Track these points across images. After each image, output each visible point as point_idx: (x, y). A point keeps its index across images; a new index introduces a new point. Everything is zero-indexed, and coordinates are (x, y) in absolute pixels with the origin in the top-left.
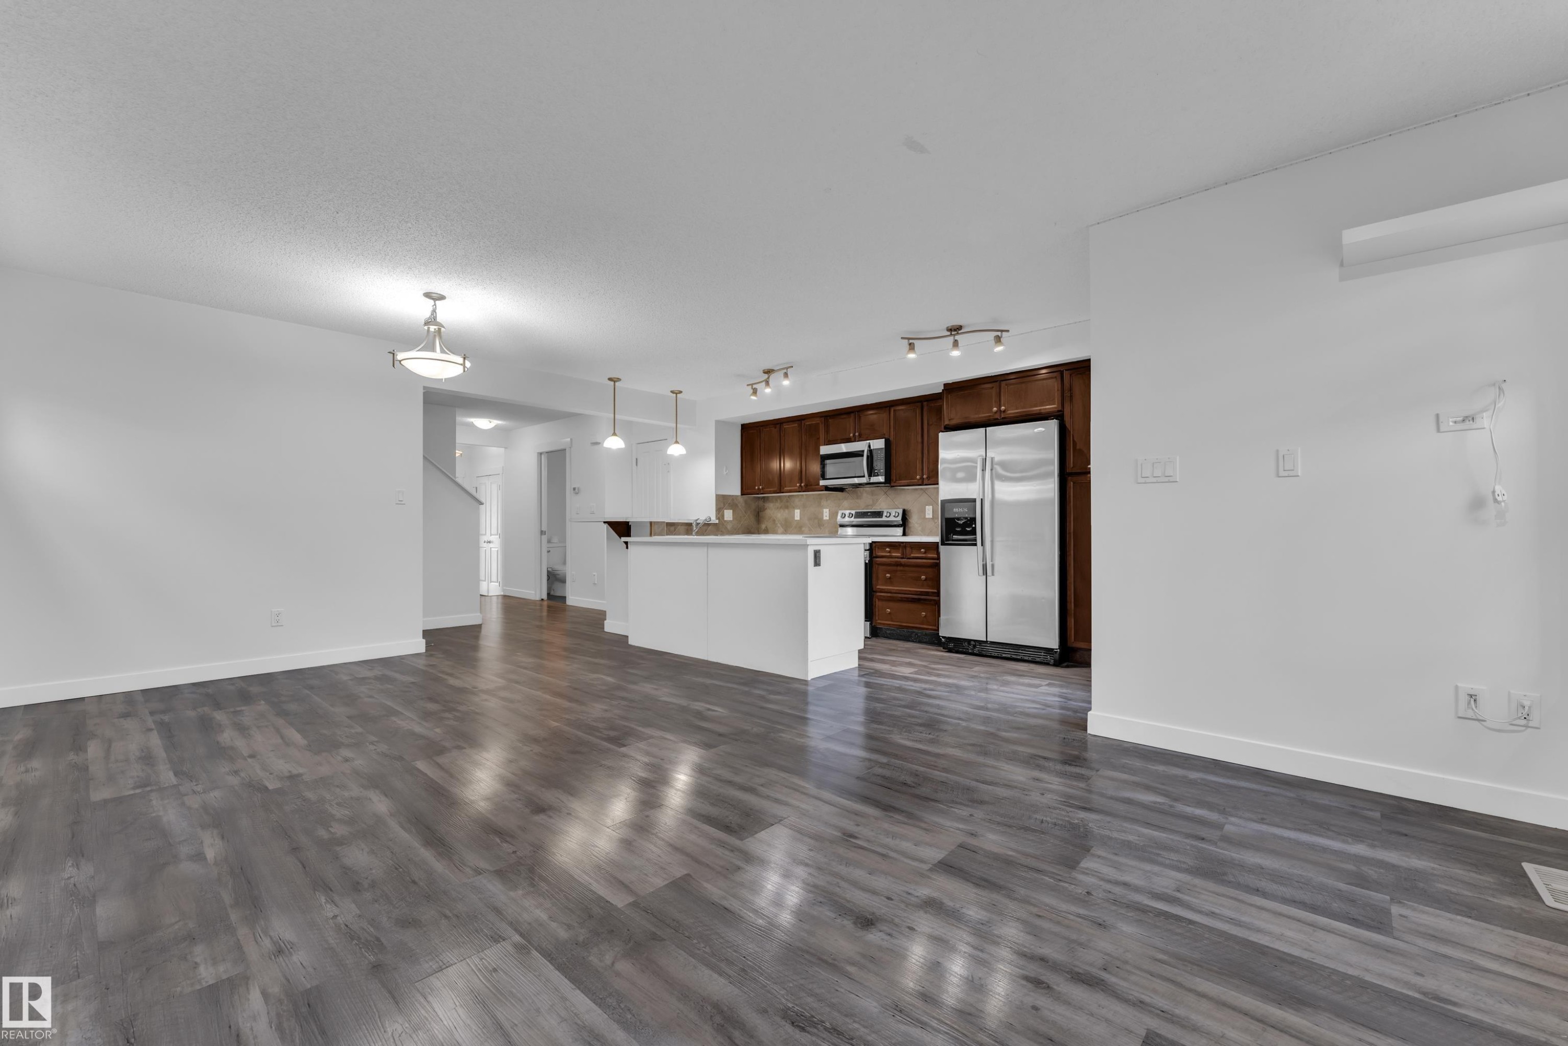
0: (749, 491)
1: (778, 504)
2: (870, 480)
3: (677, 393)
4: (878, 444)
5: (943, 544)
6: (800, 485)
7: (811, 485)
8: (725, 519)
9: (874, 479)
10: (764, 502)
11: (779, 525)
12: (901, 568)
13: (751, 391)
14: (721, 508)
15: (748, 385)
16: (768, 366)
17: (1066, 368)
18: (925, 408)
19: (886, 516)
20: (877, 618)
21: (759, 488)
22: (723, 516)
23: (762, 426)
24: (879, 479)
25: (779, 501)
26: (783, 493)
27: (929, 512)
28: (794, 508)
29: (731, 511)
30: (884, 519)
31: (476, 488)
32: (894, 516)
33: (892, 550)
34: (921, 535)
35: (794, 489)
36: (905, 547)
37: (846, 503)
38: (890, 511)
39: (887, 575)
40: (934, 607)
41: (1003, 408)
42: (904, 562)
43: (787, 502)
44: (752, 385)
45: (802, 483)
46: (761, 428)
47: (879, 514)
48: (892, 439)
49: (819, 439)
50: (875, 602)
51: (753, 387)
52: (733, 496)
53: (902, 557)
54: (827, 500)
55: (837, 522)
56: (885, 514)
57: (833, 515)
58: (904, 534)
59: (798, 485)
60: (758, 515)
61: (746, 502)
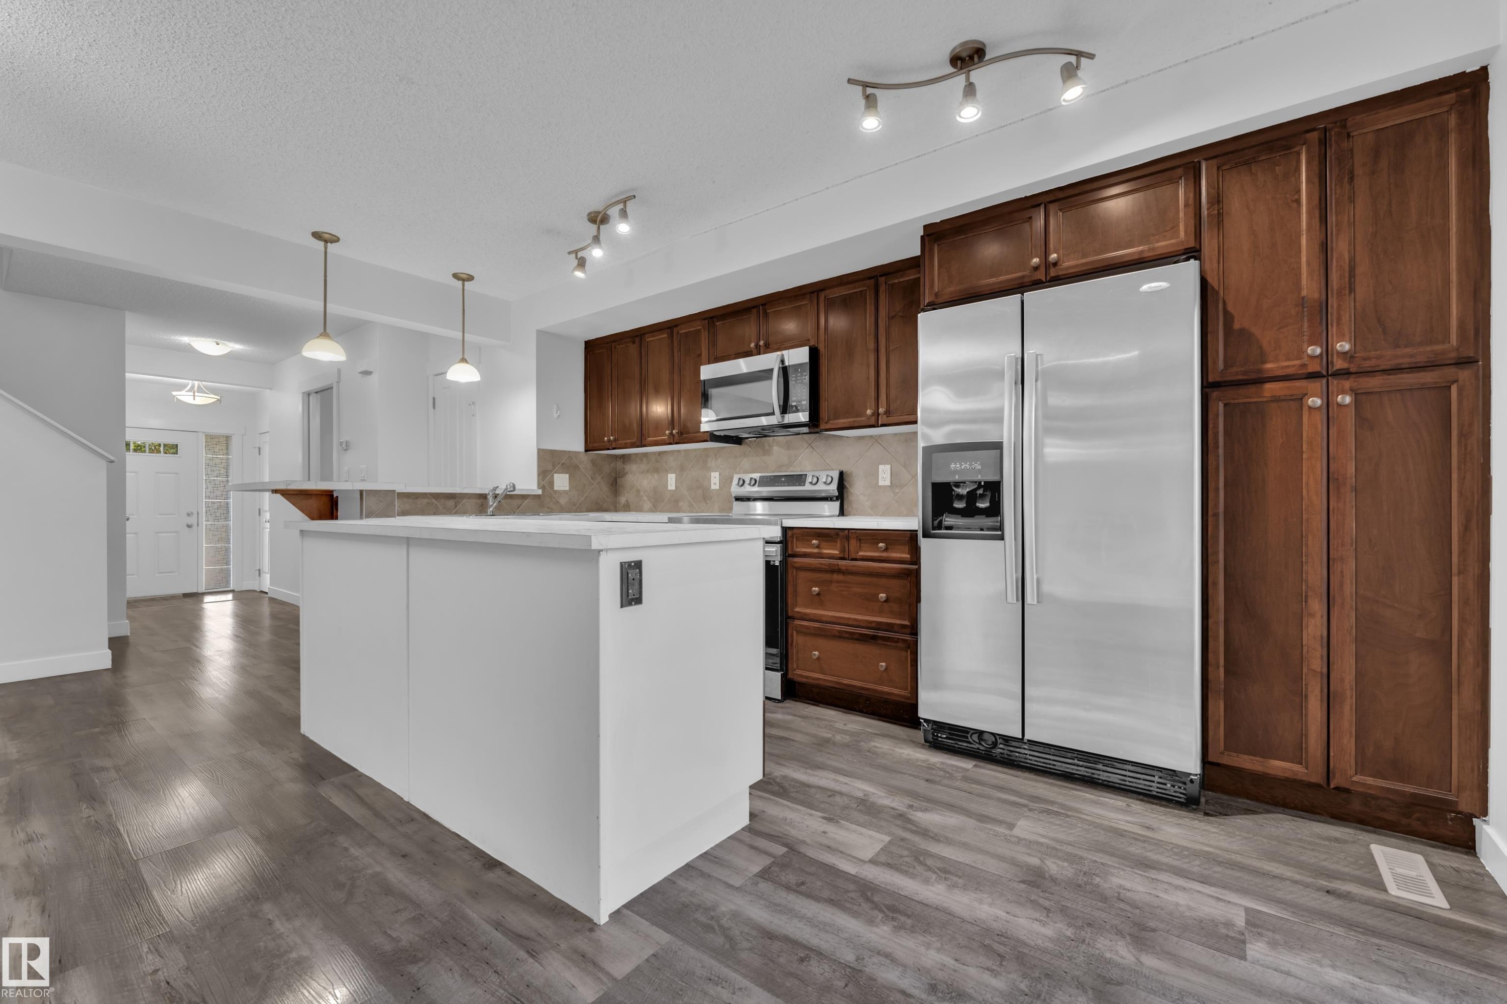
0: (596, 445)
1: (644, 466)
2: (783, 421)
3: (464, 278)
4: (799, 356)
5: (926, 535)
6: (671, 434)
7: (688, 433)
8: (555, 488)
9: (790, 418)
10: (624, 463)
11: (645, 498)
12: (840, 577)
13: (576, 262)
14: (547, 471)
15: (570, 253)
16: (596, 205)
17: (1205, 157)
18: (882, 288)
19: (811, 483)
20: (795, 666)
21: (609, 440)
22: (552, 483)
23: (614, 342)
24: (799, 417)
25: (645, 461)
26: (645, 446)
27: (884, 476)
28: (667, 472)
29: (567, 475)
30: (807, 487)
31: (259, 448)
32: (825, 483)
33: (824, 544)
34: (872, 515)
35: (662, 440)
36: (848, 538)
37: (746, 463)
38: (817, 474)
39: (814, 589)
40: (904, 653)
41: (1054, 256)
42: (845, 566)
43: (657, 462)
44: (576, 252)
45: (674, 429)
46: (613, 344)
47: (799, 479)
48: (821, 348)
49: (700, 355)
50: (792, 637)
51: (579, 256)
52: (570, 452)
53: (842, 556)
54: (716, 459)
55: (731, 493)
56: (809, 479)
57: (726, 482)
58: (842, 513)
59: (667, 432)
60: (615, 483)
61: (593, 462)
